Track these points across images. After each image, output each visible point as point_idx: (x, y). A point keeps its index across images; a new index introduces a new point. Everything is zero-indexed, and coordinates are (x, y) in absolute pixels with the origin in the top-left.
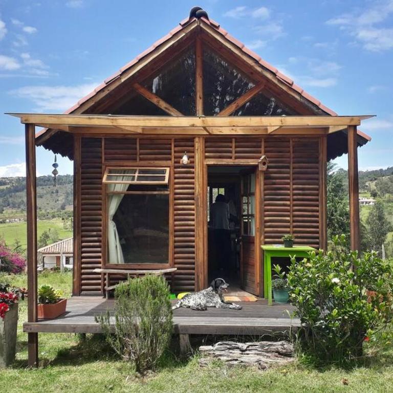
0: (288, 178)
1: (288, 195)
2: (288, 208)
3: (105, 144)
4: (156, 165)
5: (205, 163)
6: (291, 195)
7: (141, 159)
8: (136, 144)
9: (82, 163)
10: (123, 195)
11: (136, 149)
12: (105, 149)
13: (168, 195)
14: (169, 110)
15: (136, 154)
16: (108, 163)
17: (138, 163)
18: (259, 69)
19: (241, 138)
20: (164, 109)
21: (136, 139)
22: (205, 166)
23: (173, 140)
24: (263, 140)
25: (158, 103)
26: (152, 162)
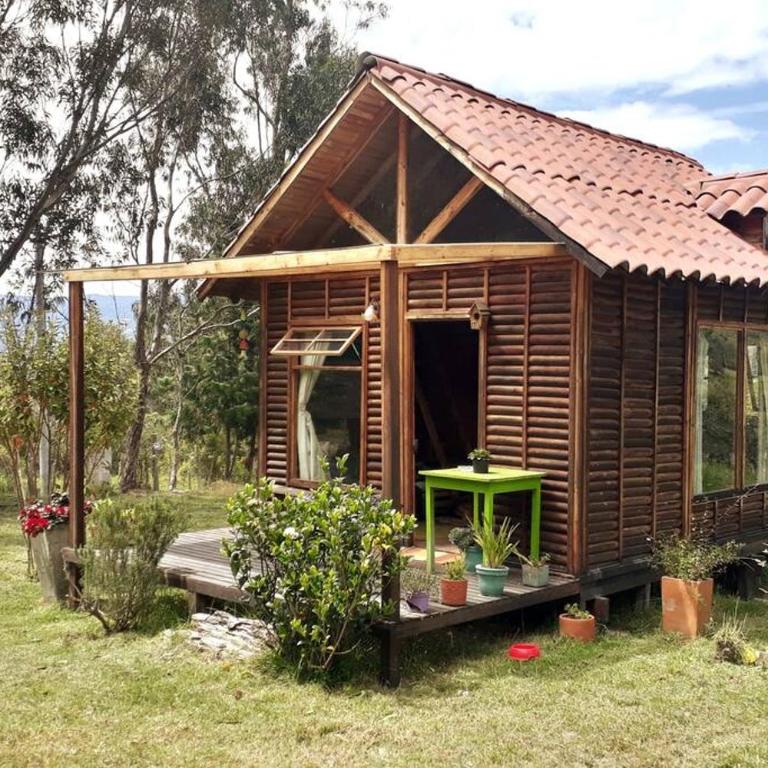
0: (520, 342)
1: (520, 374)
2: (519, 398)
3: (292, 291)
4: (348, 323)
5: (406, 318)
6: (525, 375)
7: (331, 314)
8: (324, 289)
9: (269, 322)
10: (317, 372)
11: (324, 297)
12: (292, 298)
13: (360, 372)
14: (363, 230)
15: (324, 306)
16: (294, 322)
17: (326, 320)
18: (446, 146)
19: (455, 270)
20: (357, 228)
21: (324, 281)
22: (406, 322)
23: (367, 281)
24: (486, 272)
25: (351, 218)
26: (341, 317)
